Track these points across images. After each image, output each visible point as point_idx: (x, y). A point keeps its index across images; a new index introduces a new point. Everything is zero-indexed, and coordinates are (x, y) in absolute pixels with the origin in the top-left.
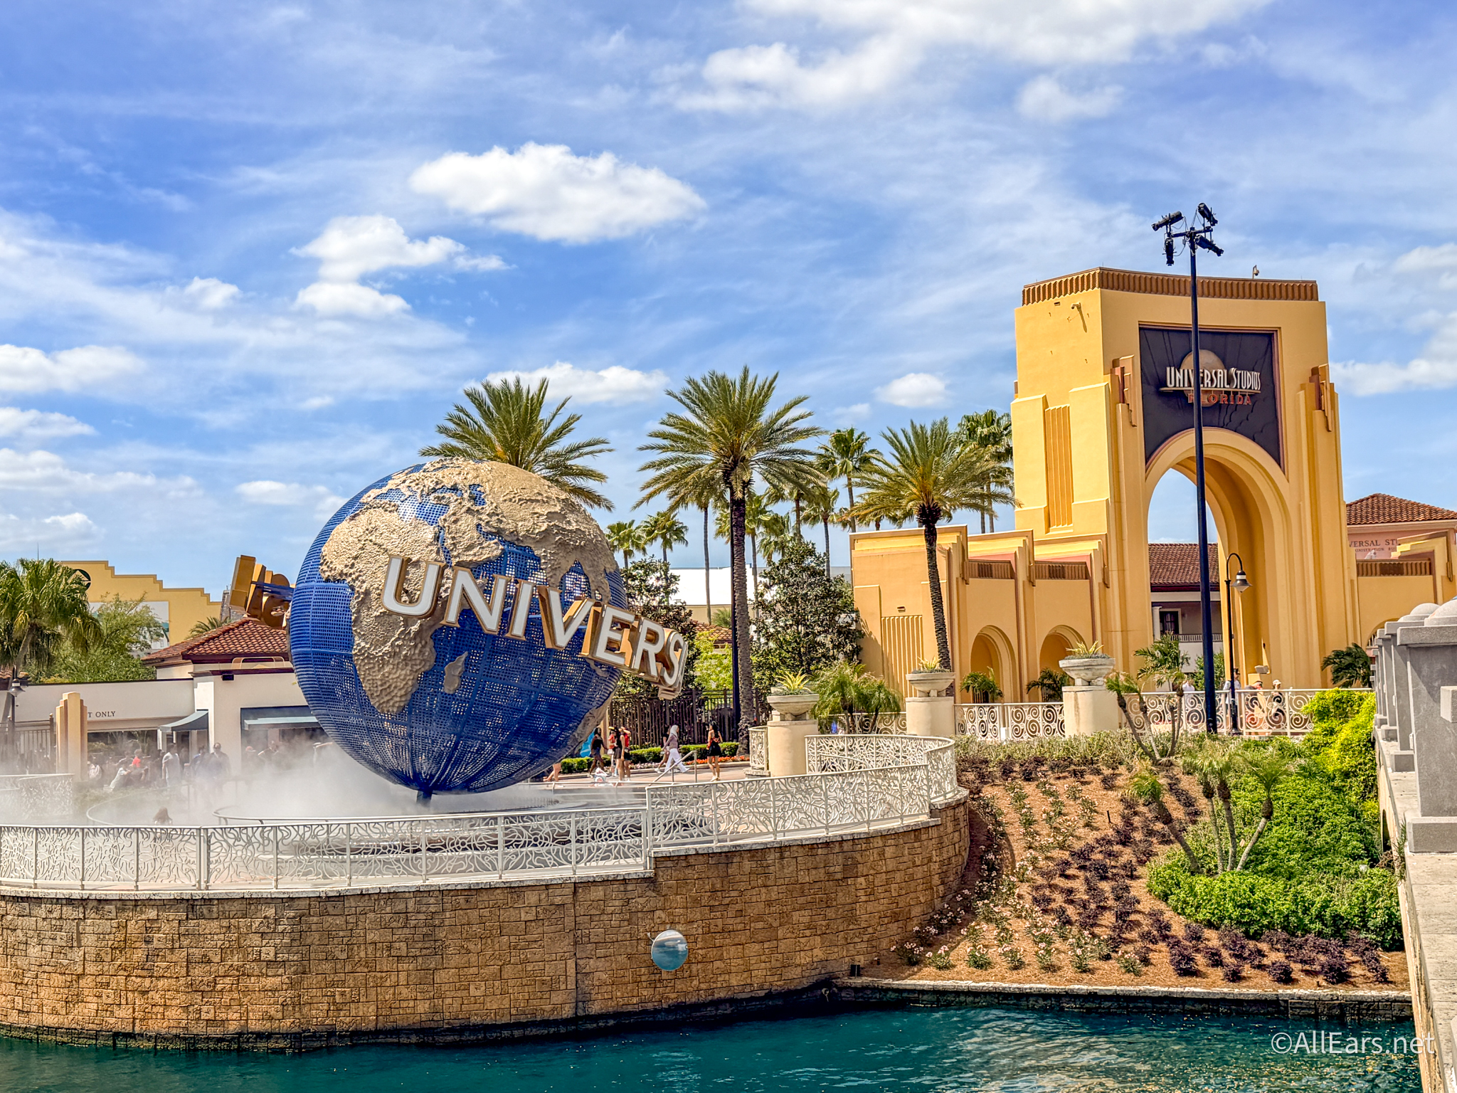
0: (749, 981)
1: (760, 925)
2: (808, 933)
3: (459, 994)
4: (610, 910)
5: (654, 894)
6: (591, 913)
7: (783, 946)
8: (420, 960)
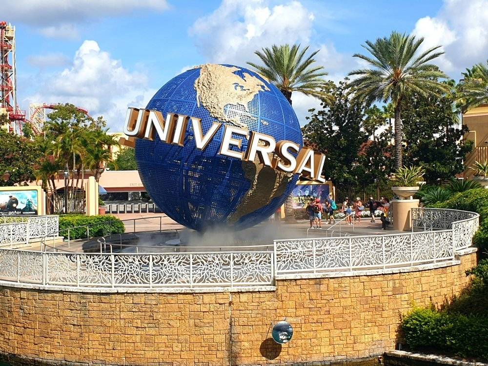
0: (333, 351)
1: (340, 319)
2: (370, 324)
3: (168, 349)
4: (251, 308)
5: (276, 300)
6: (241, 308)
7: (354, 332)
8: (147, 329)
